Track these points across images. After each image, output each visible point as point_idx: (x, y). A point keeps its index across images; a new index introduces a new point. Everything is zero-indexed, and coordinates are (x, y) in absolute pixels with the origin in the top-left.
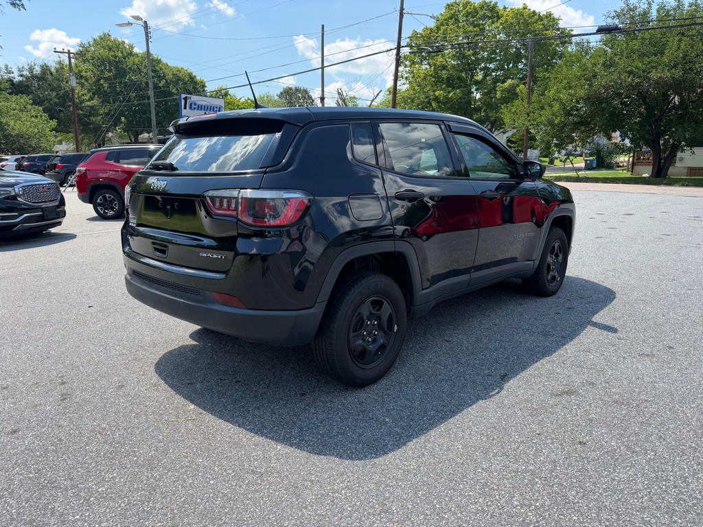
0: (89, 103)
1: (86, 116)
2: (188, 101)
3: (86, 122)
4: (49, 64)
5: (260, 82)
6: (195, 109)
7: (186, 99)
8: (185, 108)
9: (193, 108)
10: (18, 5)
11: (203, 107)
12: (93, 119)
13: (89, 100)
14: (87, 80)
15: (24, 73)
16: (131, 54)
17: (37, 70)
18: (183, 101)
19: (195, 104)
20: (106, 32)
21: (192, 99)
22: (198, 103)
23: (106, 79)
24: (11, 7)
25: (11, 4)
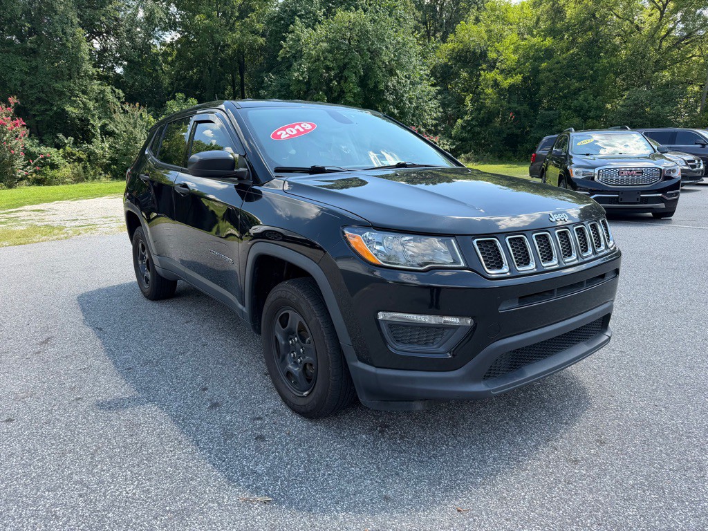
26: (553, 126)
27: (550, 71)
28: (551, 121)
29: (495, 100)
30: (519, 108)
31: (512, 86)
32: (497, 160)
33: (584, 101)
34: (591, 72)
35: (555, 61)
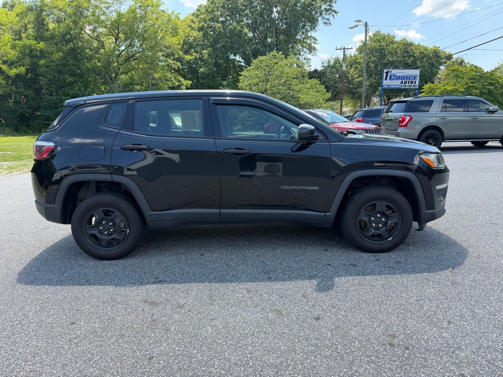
0: (358, 80)
1: (355, 88)
2: (389, 74)
3: (354, 92)
4: (339, 58)
5: (461, 52)
6: (394, 79)
7: (387, 73)
8: (386, 79)
9: (392, 78)
10: (328, 23)
11: (401, 78)
12: (358, 90)
13: (358, 78)
14: (360, 64)
15: (325, 65)
16: (392, 42)
17: (332, 63)
18: (385, 75)
19: (394, 76)
20: (378, 30)
21: (392, 72)
22: (397, 75)
23: (373, 62)
24: (323, 25)
25: (324, 23)
26: (58, 107)
27: (47, 67)
28: (55, 104)
29: (4, 85)
30: (27, 93)
31: (17, 75)
32: (16, 133)
33: (79, 90)
34: (79, 71)
35: (50, 60)
